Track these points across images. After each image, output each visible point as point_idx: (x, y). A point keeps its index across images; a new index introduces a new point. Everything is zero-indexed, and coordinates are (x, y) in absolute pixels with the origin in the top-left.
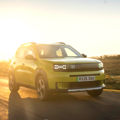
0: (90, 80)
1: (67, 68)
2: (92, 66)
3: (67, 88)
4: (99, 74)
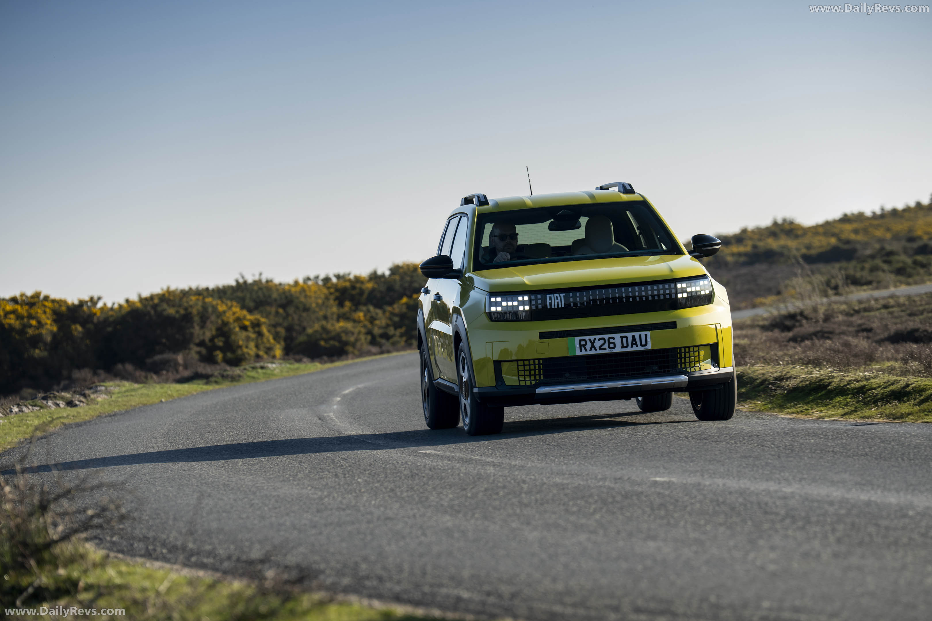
0: (627, 347)
1: (531, 306)
2: (640, 294)
3: (535, 380)
4: (673, 325)
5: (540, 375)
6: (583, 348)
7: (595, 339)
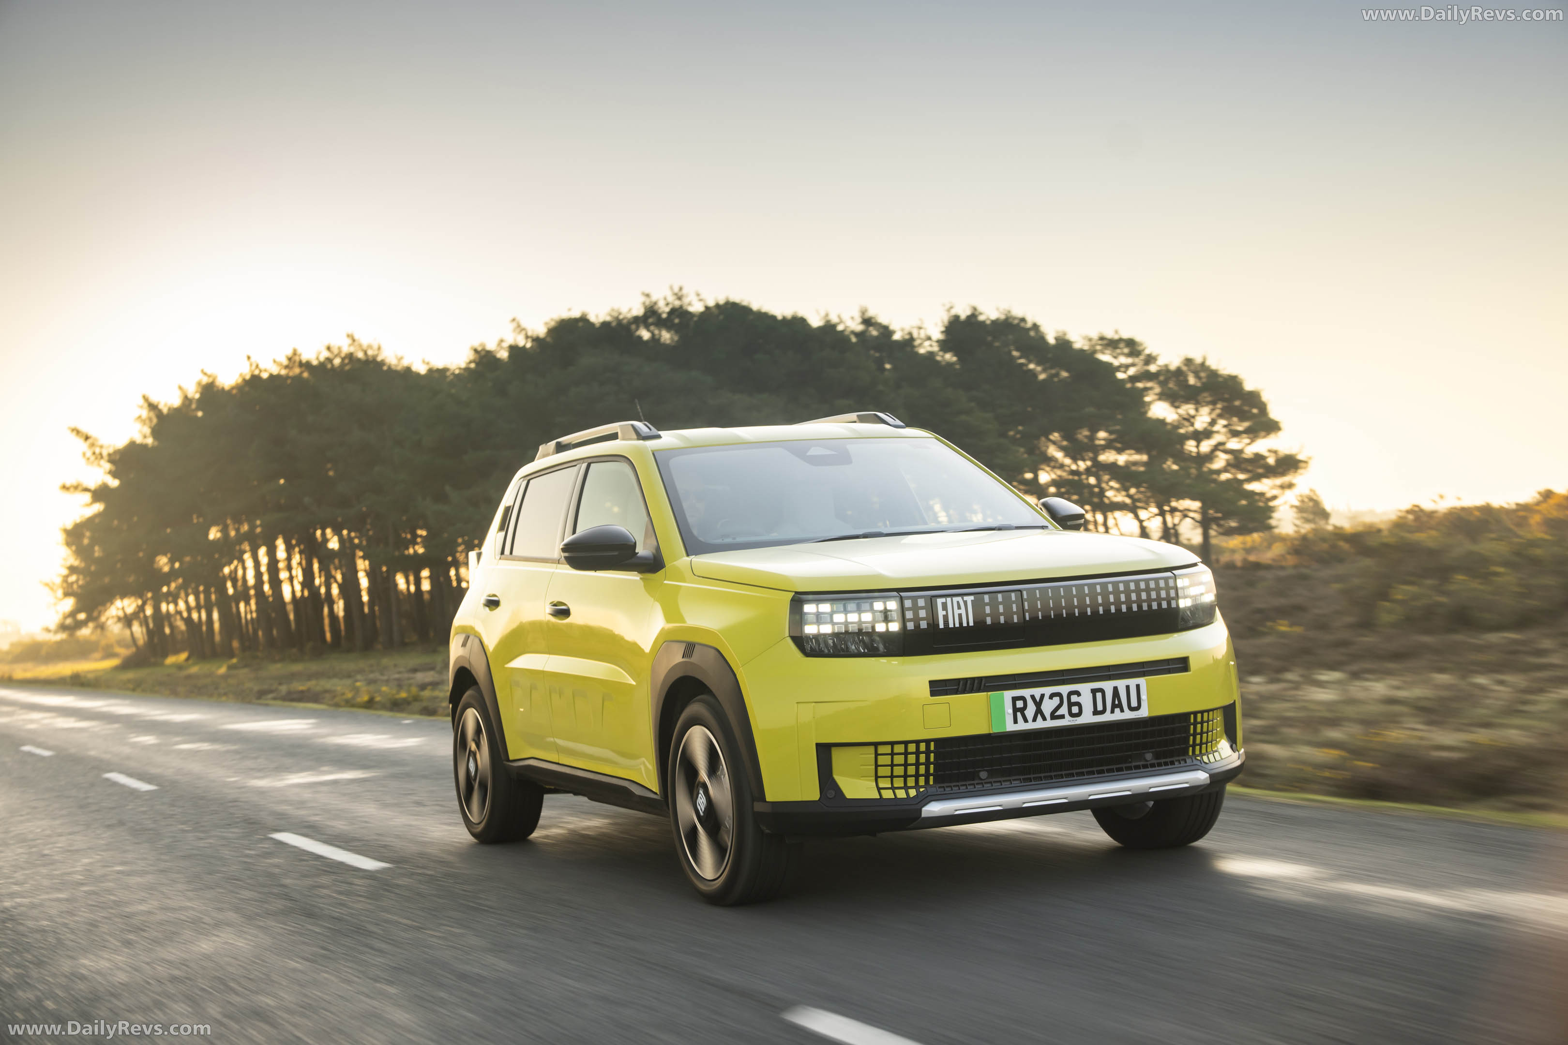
0: (1103, 711)
1: (904, 620)
2: (1117, 598)
3: (917, 786)
4: (1181, 665)
5: (927, 775)
6: (1019, 714)
7: (1042, 696)
